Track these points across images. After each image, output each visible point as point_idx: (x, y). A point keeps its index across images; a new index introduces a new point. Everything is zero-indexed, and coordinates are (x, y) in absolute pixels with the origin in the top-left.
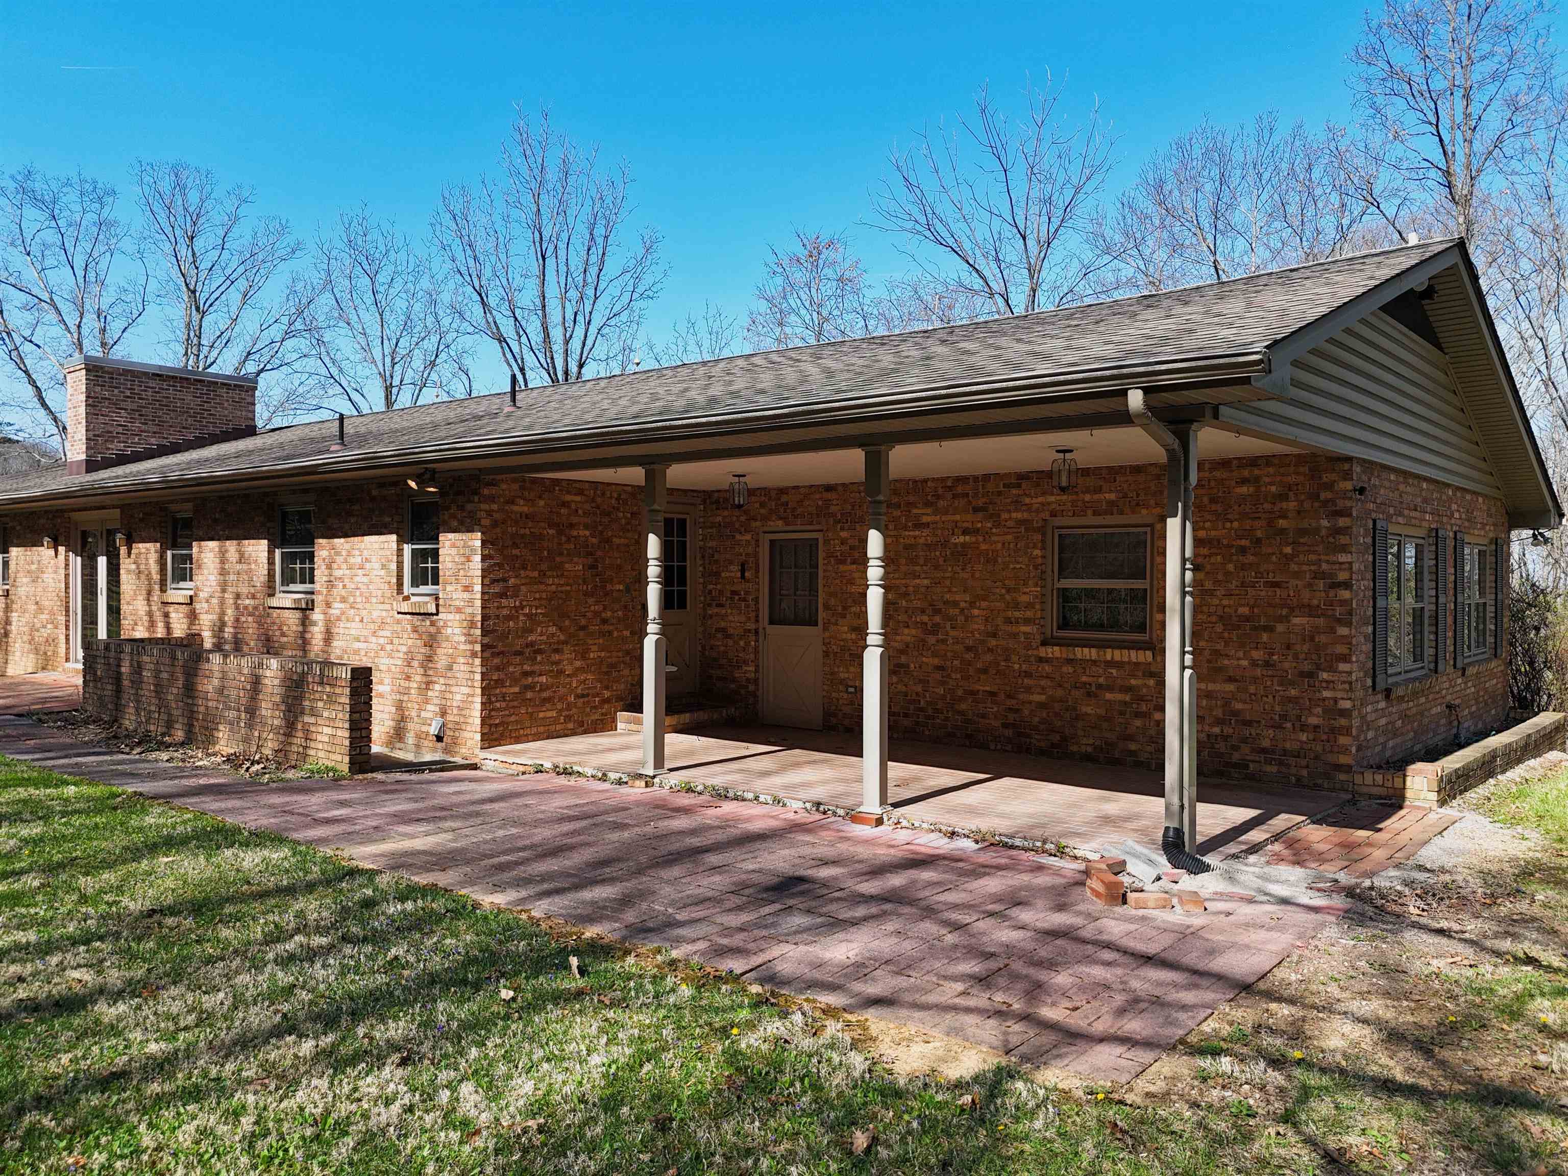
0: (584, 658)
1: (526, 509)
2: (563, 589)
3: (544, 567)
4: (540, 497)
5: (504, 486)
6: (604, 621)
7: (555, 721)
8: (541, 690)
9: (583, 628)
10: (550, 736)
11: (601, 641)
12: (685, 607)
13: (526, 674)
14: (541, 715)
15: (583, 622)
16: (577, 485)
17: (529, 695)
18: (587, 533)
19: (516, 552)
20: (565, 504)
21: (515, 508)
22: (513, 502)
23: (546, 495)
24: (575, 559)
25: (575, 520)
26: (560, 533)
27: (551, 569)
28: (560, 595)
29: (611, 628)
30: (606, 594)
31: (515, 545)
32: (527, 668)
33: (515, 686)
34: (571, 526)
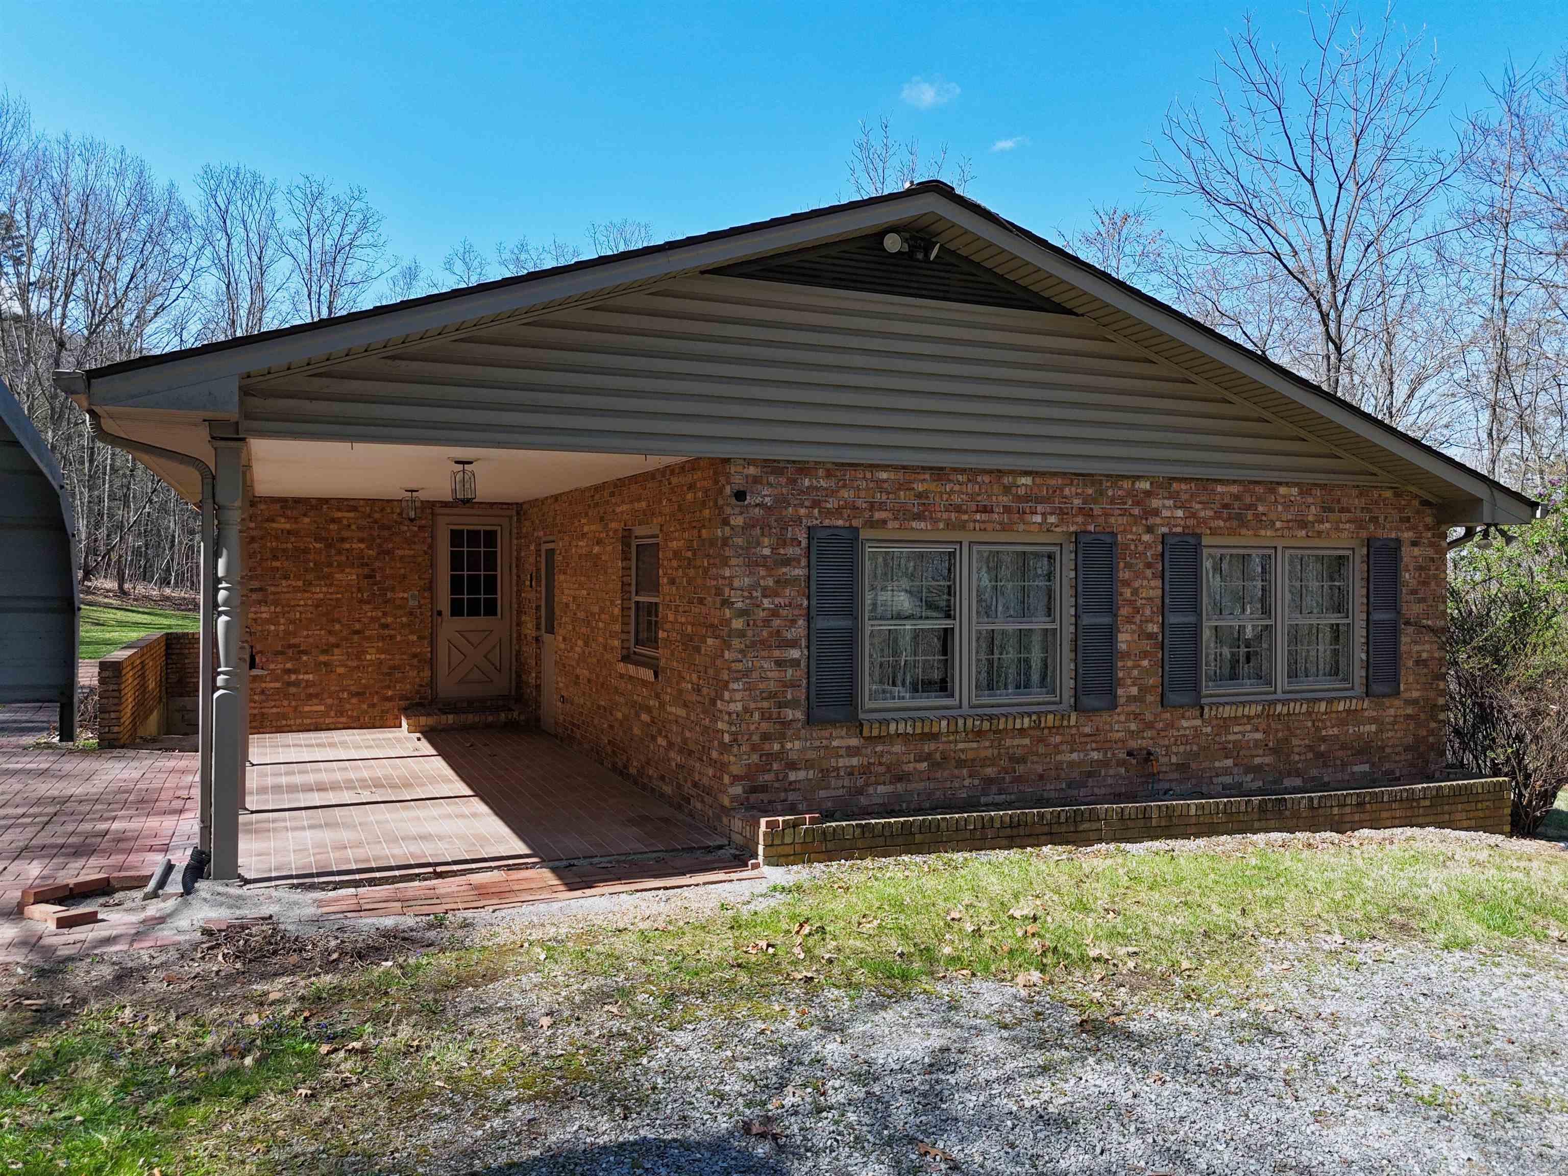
0: (358, 658)
1: (288, 526)
2: (334, 596)
3: (311, 577)
4: (305, 515)
5: (263, 507)
6: (386, 626)
7: (325, 714)
8: (306, 687)
9: (357, 632)
10: (317, 728)
11: (380, 644)
12: (495, 614)
13: (288, 672)
14: (307, 709)
15: (358, 626)
16: (351, 503)
17: (293, 690)
18: (362, 546)
19: (276, 564)
20: (333, 521)
21: (274, 525)
22: (273, 521)
23: (312, 513)
24: (347, 570)
25: (345, 534)
26: (329, 546)
27: (319, 578)
28: (329, 602)
29: (393, 632)
30: (386, 602)
31: (275, 558)
32: (289, 666)
33: (277, 681)
34: (343, 540)
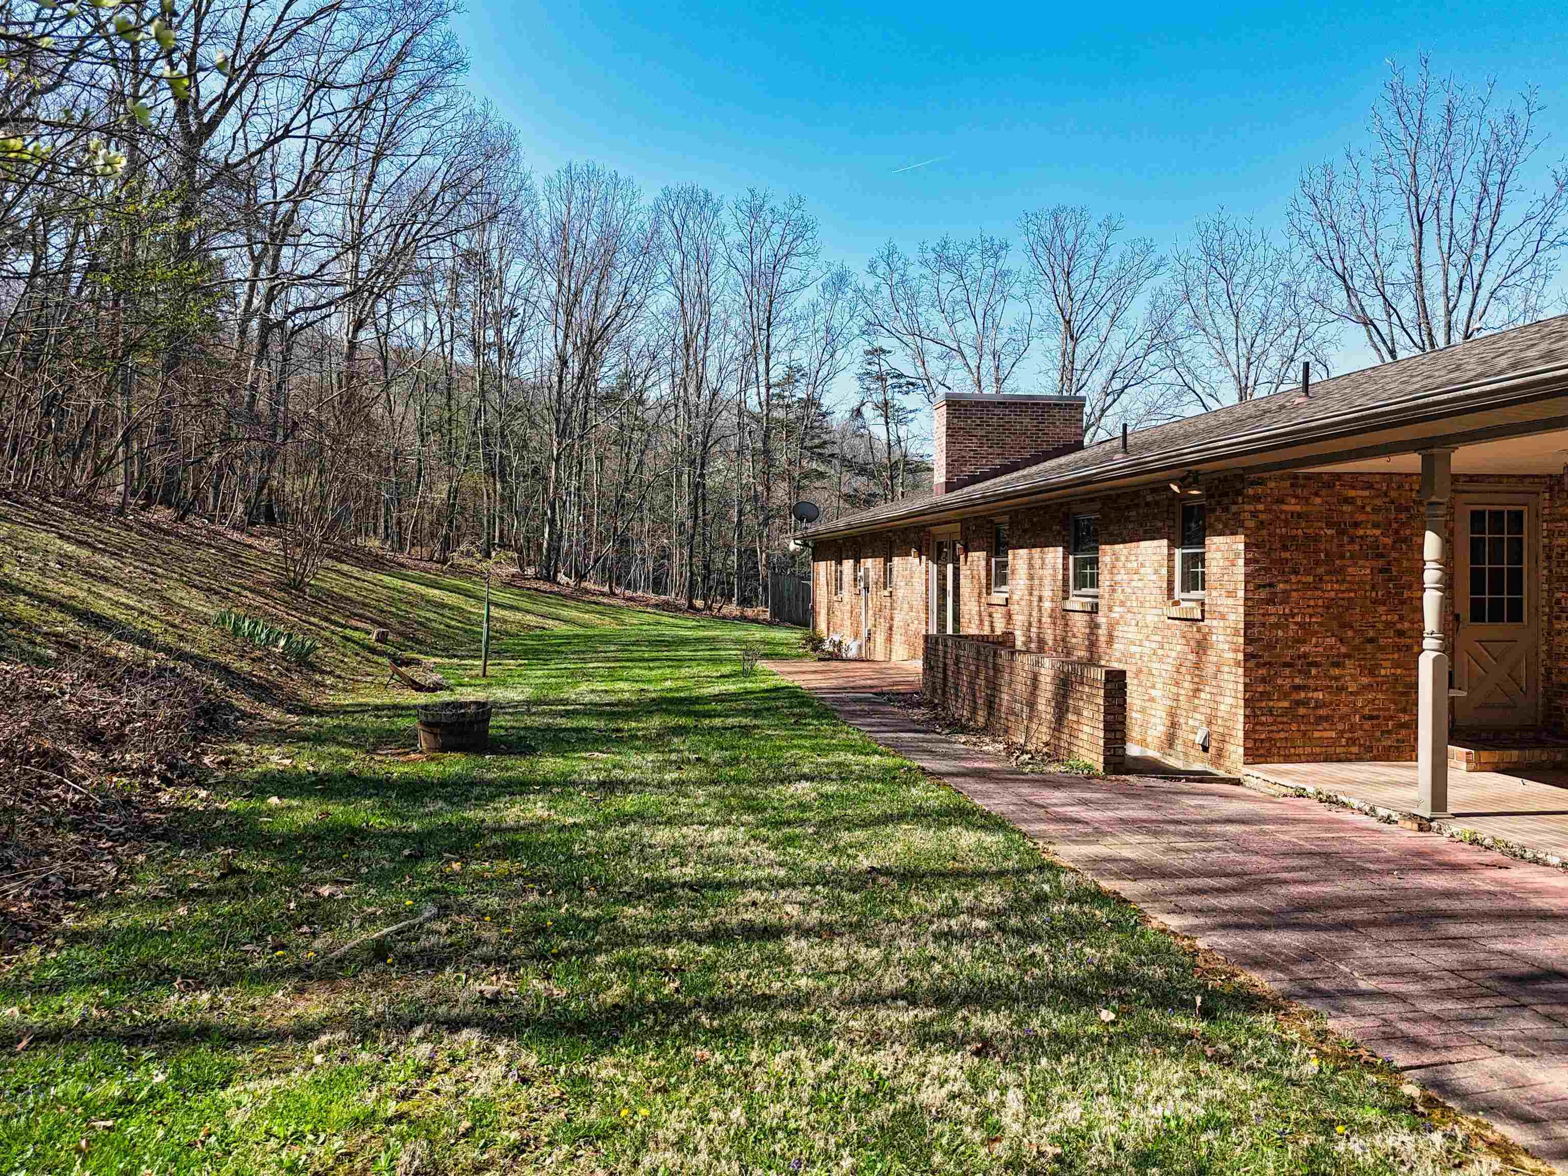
0: (1372, 673)
1: (1298, 508)
2: (1346, 595)
3: (1321, 570)
4: (1317, 494)
5: (1272, 484)
7: (1334, 742)
8: (1316, 707)
9: (1371, 641)
10: (1328, 759)
11: (1396, 656)
12: (1520, 620)
13: (1298, 688)
14: (1317, 734)
15: (1371, 634)
16: (1365, 479)
17: (1302, 711)
18: (1377, 532)
19: (1287, 555)
20: (1347, 501)
21: (1285, 507)
22: (1283, 502)
23: (1323, 492)
24: (1361, 562)
25: (1360, 517)
26: (1341, 533)
27: (1329, 573)
28: (1341, 602)
29: (1409, 641)
30: (1403, 603)
31: (1285, 548)
32: (1297, 681)
33: (1285, 699)
34: (1356, 525)
